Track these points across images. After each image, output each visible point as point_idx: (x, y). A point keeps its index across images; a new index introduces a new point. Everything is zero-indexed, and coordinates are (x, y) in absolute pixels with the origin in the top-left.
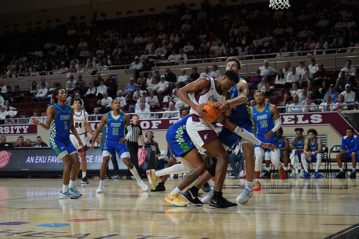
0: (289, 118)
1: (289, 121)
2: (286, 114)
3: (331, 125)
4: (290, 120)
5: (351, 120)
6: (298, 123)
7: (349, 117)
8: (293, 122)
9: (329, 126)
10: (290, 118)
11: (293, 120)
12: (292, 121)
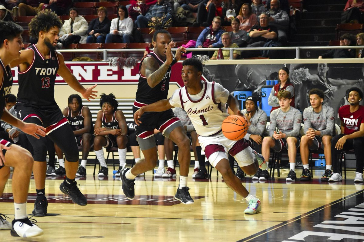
0: (108, 70)
1: (108, 75)
2: (103, 62)
3: (178, 83)
4: (111, 73)
5: (213, 76)
6: (123, 78)
7: (209, 72)
8: (115, 77)
9: (176, 85)
10: (111, 70)
11: (114, 73)
12: (113, 75)
